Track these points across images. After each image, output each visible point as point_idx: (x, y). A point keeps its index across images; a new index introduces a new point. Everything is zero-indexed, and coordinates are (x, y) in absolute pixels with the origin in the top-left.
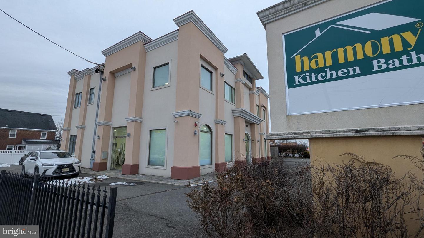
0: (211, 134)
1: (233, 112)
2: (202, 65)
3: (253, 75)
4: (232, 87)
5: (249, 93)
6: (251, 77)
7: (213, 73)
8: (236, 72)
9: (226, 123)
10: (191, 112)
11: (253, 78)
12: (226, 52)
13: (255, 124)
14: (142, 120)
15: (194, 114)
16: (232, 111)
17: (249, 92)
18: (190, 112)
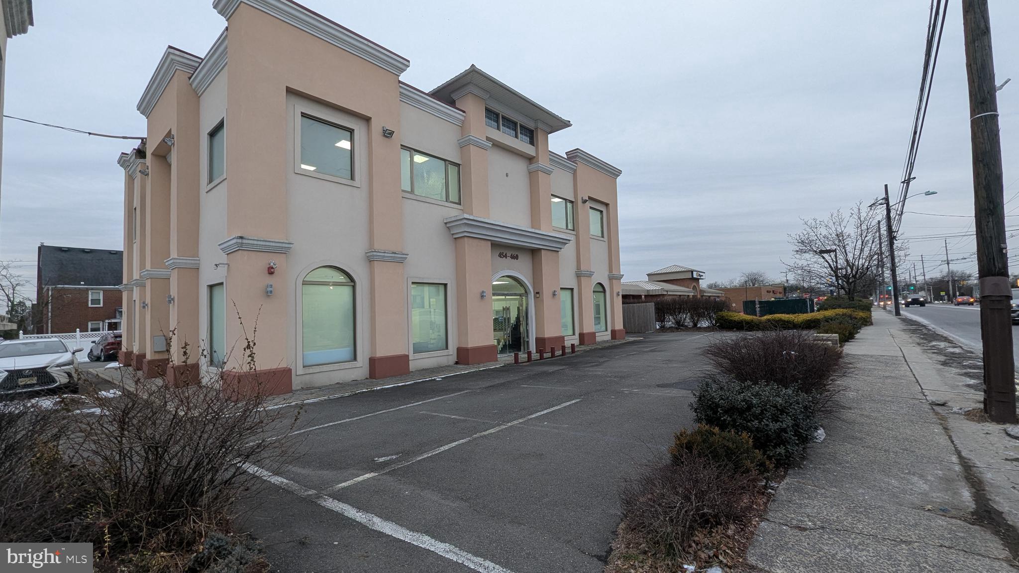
0: (354, 287)
1: (448, 226)
2: (302, 113)
3: (536, 121)
4: (445, 160)
5: (528, 170)
6: (531, 125)
7: (356, 132)
8: (462, 118)
9: (405, 256)
10: (245, 241)
11: (537, 128)
12: (405, 70)
13: (542, 251)
14: (198, 262)
15: (259, 243)
16: (446, 223)
17: (526, 167)
18: (240, 241)
